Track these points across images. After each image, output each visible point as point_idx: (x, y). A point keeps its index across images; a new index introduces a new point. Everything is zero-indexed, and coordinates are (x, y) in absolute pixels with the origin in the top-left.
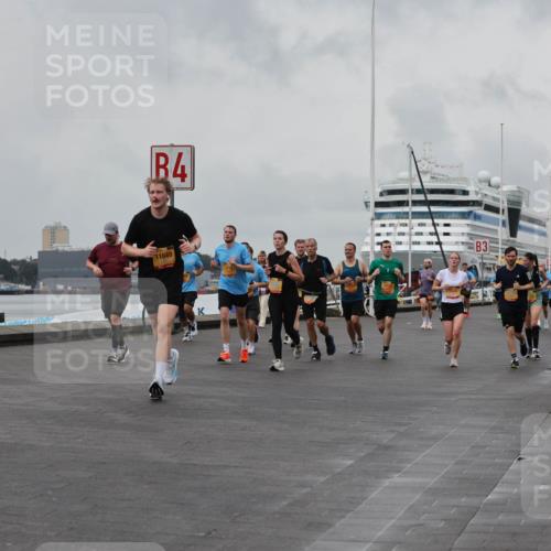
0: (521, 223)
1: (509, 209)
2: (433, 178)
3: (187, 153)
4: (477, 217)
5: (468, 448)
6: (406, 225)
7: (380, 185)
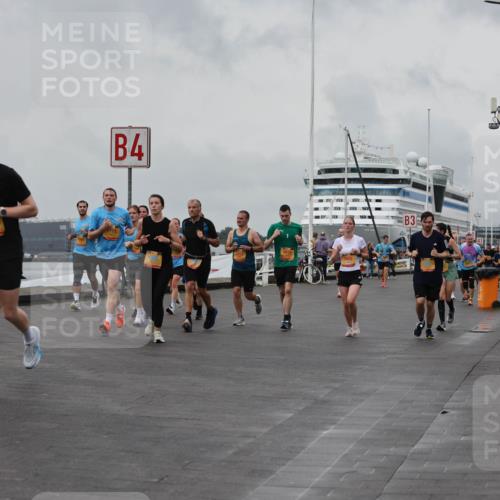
0: (446, 199)
1: (435, 187)
2: (366, 158)
3: (144, 134)
4: (406, 194)
5: (397, 402)
6: (342, 200)
7: (318, 164)
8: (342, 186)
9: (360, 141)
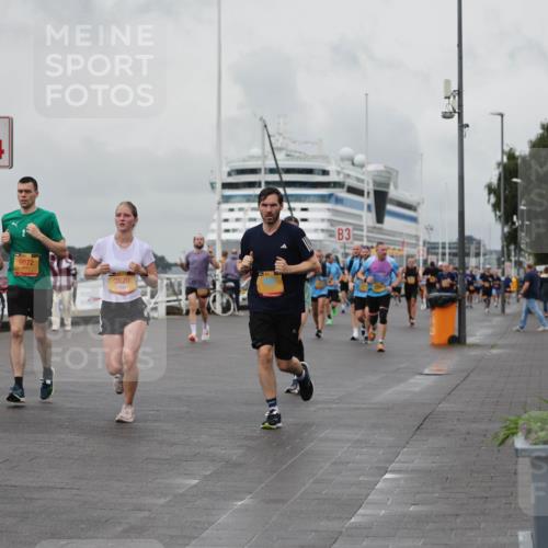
0: (389, 207)
1: (376, 193)
2: (288, 155)
4: (339, 201)
5: (328, 464)
7: (228, 163)
9: (280, 134)
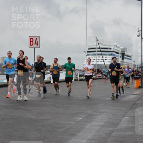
0: (125, 57)
1: (122, 53)
2: (102, 45)
3: (38, 38)
4: (113, 55)
5: (112, 115)
6: (95, 57)
7: (89, 47)
8: (95, 53)
